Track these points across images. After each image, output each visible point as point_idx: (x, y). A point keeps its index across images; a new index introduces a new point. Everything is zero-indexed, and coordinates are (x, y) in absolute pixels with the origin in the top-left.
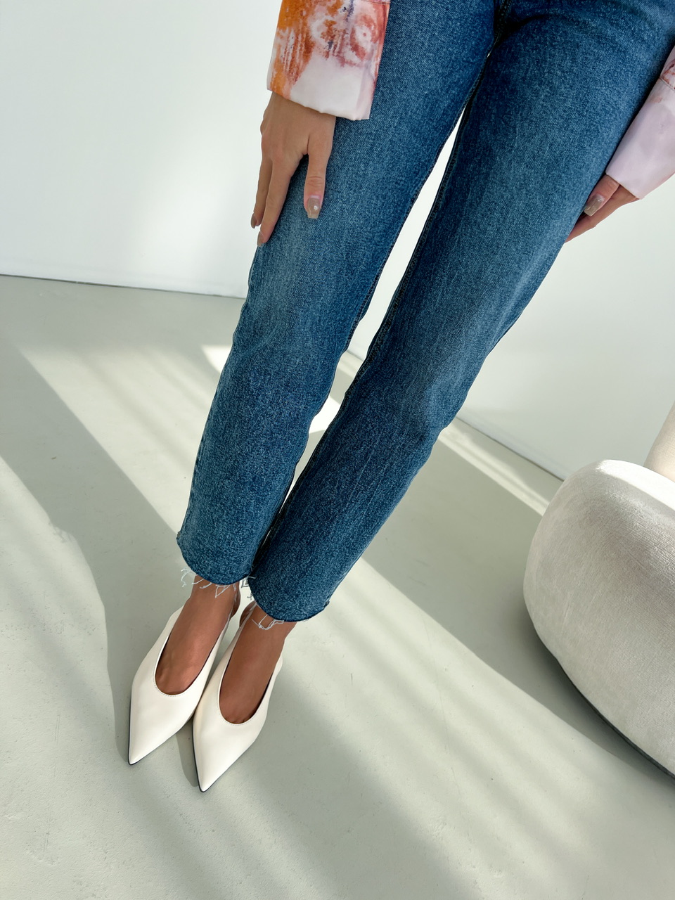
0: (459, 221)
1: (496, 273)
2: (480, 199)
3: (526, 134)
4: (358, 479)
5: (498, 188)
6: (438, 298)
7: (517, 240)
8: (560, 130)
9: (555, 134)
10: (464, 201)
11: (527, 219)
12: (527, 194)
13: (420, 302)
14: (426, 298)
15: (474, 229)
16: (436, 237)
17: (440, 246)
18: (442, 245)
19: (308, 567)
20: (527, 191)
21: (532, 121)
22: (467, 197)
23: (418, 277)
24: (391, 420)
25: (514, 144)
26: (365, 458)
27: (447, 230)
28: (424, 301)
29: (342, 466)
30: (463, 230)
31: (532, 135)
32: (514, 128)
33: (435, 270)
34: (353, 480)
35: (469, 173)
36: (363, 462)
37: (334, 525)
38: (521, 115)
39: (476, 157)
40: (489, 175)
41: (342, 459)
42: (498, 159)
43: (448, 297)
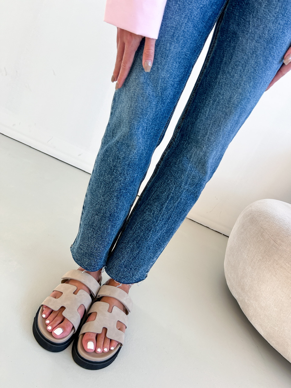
0: (219, 72)
1: (239, 98)
2: (230, 59)
3: (256, 25)
4: (164, 209)
5: (241, 54)
6: (207, 112)
7: (250, 81)
8: (273, 23)
9: (270, 25)
10: (221, 62)
11: (255, 70)
12: (256, 57)
13: (197, 115)
14: (201, 112)
15: (228, 75)
16: (206, 81)
17: (208, 86)
18: (209, 85)
19: (137, 255)
20: (256, 55)
21: (259, 18)
22: (222, 60)
23: (196, 103)
24: (181, 178)
25: (249, 30)
26: (167, 197)
27: (212, 77)
28: (200, 114)
29: (155, 202)
30: (221, 76)
31: (259, 26)
32: (249, 22)
33: (206, 98)
34: (161, 209)
35: (224, 47)
36: (166, 200)
37: (151, 233)
38: (252, 15)
39: (228, 38)
40: (235, 47)
41: (155, 198)
42: (240, 38)
43: (213, 111)
